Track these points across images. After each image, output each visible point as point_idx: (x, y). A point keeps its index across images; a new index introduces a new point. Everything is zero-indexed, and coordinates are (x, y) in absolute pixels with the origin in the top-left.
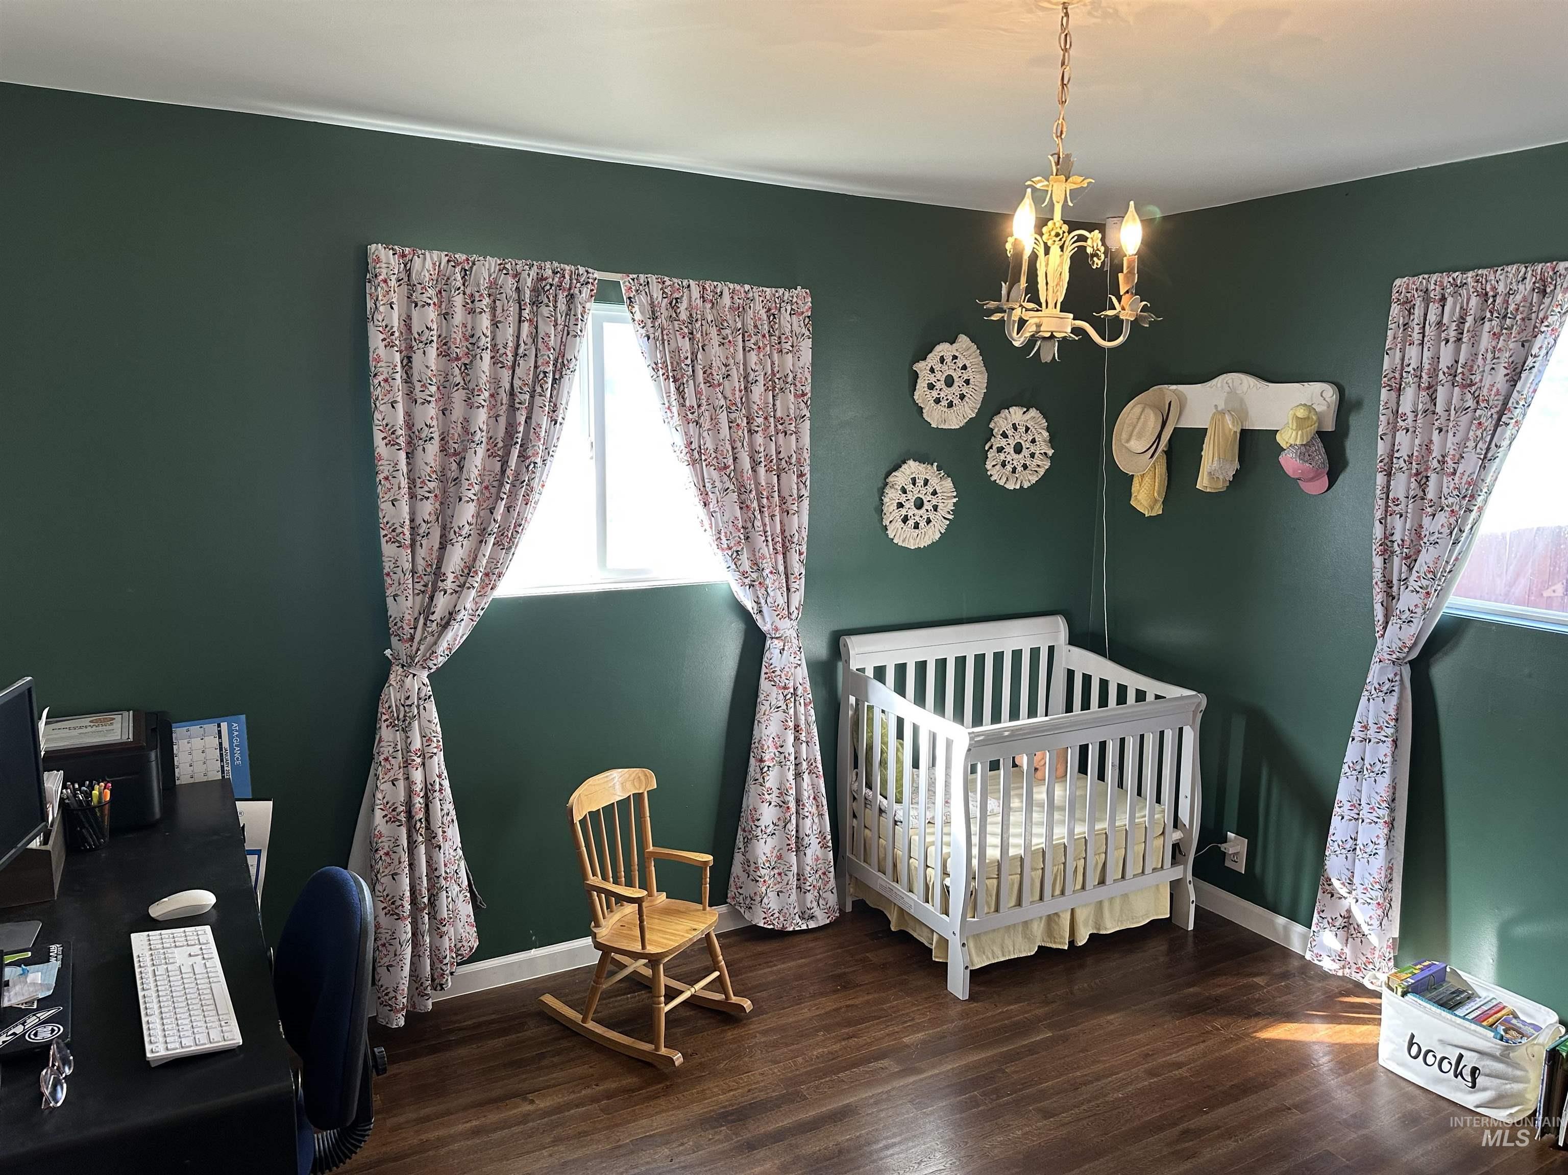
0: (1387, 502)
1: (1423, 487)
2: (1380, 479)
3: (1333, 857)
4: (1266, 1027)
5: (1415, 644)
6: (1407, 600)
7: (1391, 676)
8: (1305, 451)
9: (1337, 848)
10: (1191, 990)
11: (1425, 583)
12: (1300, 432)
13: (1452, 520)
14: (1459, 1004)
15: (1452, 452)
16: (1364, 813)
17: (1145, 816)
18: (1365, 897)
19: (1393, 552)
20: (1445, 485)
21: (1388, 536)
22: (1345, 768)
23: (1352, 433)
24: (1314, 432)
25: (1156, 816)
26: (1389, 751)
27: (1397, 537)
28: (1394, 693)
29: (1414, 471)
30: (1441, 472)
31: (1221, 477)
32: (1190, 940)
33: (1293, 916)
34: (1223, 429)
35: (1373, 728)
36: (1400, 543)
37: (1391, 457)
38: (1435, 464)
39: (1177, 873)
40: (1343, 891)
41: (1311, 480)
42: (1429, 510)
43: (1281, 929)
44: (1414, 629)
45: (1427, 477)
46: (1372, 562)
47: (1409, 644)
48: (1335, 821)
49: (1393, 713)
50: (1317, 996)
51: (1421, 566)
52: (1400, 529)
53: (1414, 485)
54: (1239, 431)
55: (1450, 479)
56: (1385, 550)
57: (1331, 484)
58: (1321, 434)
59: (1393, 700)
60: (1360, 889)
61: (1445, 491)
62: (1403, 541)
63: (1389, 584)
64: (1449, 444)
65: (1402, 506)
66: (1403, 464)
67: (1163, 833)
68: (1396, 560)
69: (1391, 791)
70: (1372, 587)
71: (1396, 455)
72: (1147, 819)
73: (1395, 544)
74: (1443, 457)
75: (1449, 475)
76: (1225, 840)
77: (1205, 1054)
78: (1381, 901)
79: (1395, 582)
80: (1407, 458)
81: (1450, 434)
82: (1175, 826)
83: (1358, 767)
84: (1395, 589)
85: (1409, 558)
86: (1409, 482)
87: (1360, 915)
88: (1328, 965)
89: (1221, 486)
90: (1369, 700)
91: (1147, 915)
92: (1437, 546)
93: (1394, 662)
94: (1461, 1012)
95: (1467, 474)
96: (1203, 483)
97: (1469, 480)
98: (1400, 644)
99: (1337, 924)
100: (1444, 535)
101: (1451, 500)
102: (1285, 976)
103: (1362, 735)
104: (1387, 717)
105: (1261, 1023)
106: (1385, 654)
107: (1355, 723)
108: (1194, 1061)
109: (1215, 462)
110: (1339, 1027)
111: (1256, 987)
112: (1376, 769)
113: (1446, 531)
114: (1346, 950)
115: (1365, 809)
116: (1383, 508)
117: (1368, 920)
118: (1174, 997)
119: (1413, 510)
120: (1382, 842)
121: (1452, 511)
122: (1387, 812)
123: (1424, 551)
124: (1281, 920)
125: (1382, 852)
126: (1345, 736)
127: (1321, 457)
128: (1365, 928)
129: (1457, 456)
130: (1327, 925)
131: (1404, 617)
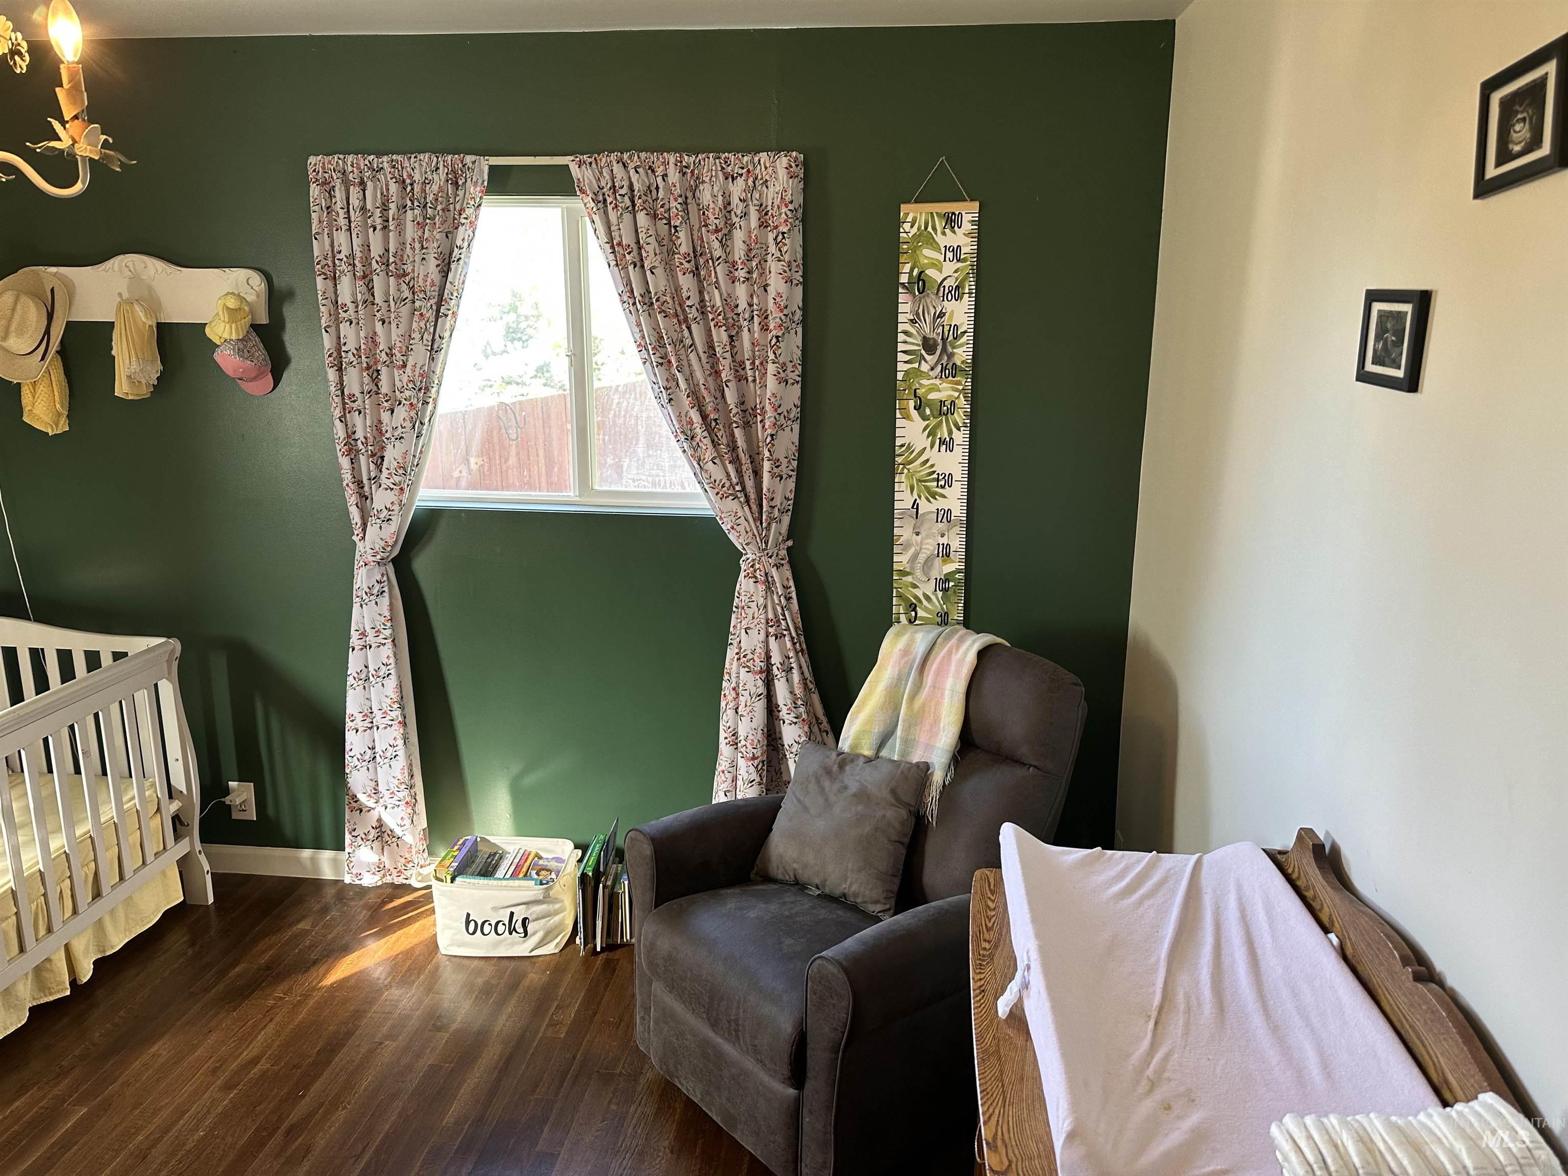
0: (343, 399)
1: (375, 380)
2: (332, 374)
3: (355, 772)
4: (328, 971)
5: (396, 542)
6: (381, 499)
7: (379, 578)
8: (242, 348)
9: (357, 763)
10: (237, 969)
11: (397, 479)
12: (234, 326)
13: (413, 413)
14: (496, 867)
15: (398, 344)
16: (378, 720)
17: (133, 798)
18: (394, 801)
19: (358, 451)
20: (397, 378)
21: (350, 435)
22: (350, 680)
23: (289, 325)
24: (248, 325)
25: (147, 793)
26: (390, 653)
27: (359, 435)
28: (385, 594)
29: (365, 365)
30: (390, 365)
31: (143, 381)
32: (213, 914)
33: (318, 845)
34: (134, 320)
35: (371, 633)
36: (364, 441)
37: (339, 350)
38: (384, 357)
39: (183, 848)
40: (371, 803)
41: (254, 379)
42: (386, 404)
43: (308, 864)
44: (393, 527)
45: (378, 371)
46: (338, 463)
47: (391, 542)
48: (350, 736)
49: (387, 614)
50: (363, 915)
51: (390, 463)
52: (361, 427)
53: (367, 380)
54: (154, 325)
55: (401, 372)
56: (350, 450)
57: (277, 381)
58: (255, 327)
59: (385, 601)
60: (387, 795)
61: (398, 384)
62: (366, 438)
63: (360, 484)
64: (394, 337)
65: (359, 402)
66: (353, 359)
67: (158, 810)
68: (363, 459)
69: (399, 690)
70: (344, 490)
71: (344, 348)
72: (136, 800)
73: (359, 442)
74: (390, 349)
75: (399, 368)
76: (227, 792)
77: (278, 1034)
78: (408, 799)
79: (365, 481)
80: (355, 352)
81: (393, 326)
82: (171, 797)
83: (363, 676)
84: (366, 488)
85: (375, 455)
86: (362, 377)
87: (391, 821)
88: (369, 880)
89: (144, 392)
90: (361, 606)
91: (158, 910)
92: (403, 441)
93: (379, 563)
94: (500, 873)
95: (418, 366)
96: (122, 389)
97: (421, 372)
98: (383, 544)
99: (371, 837)
100: (408, 429)
101: (408, 393)
102: (325, 910)
103: (362, 642)
104: (383, 620)
105: (322, 970)
106: (369, 557)
107: (353, 632)
108: (269, 1047)
109: (134, 363)
110: (393, 937)
111: (306, 932)
112: (381, 673)
113: (408, 425)
114: (384, 859)
115: (378, 714)
116: (340, 405)
117: (400, 822)
118: (221, 987)
119: (371, 405)
120: (400, 742)
121: (411, 404)
122: (398, 712)
123: (389, 447)
124: (306, 853)
125: (401, 752)
126: (344, 648)
127: (261, 353)
128: (398, 831)
129: (404, 349)
130: (361, 842)
131: (382, 516)
